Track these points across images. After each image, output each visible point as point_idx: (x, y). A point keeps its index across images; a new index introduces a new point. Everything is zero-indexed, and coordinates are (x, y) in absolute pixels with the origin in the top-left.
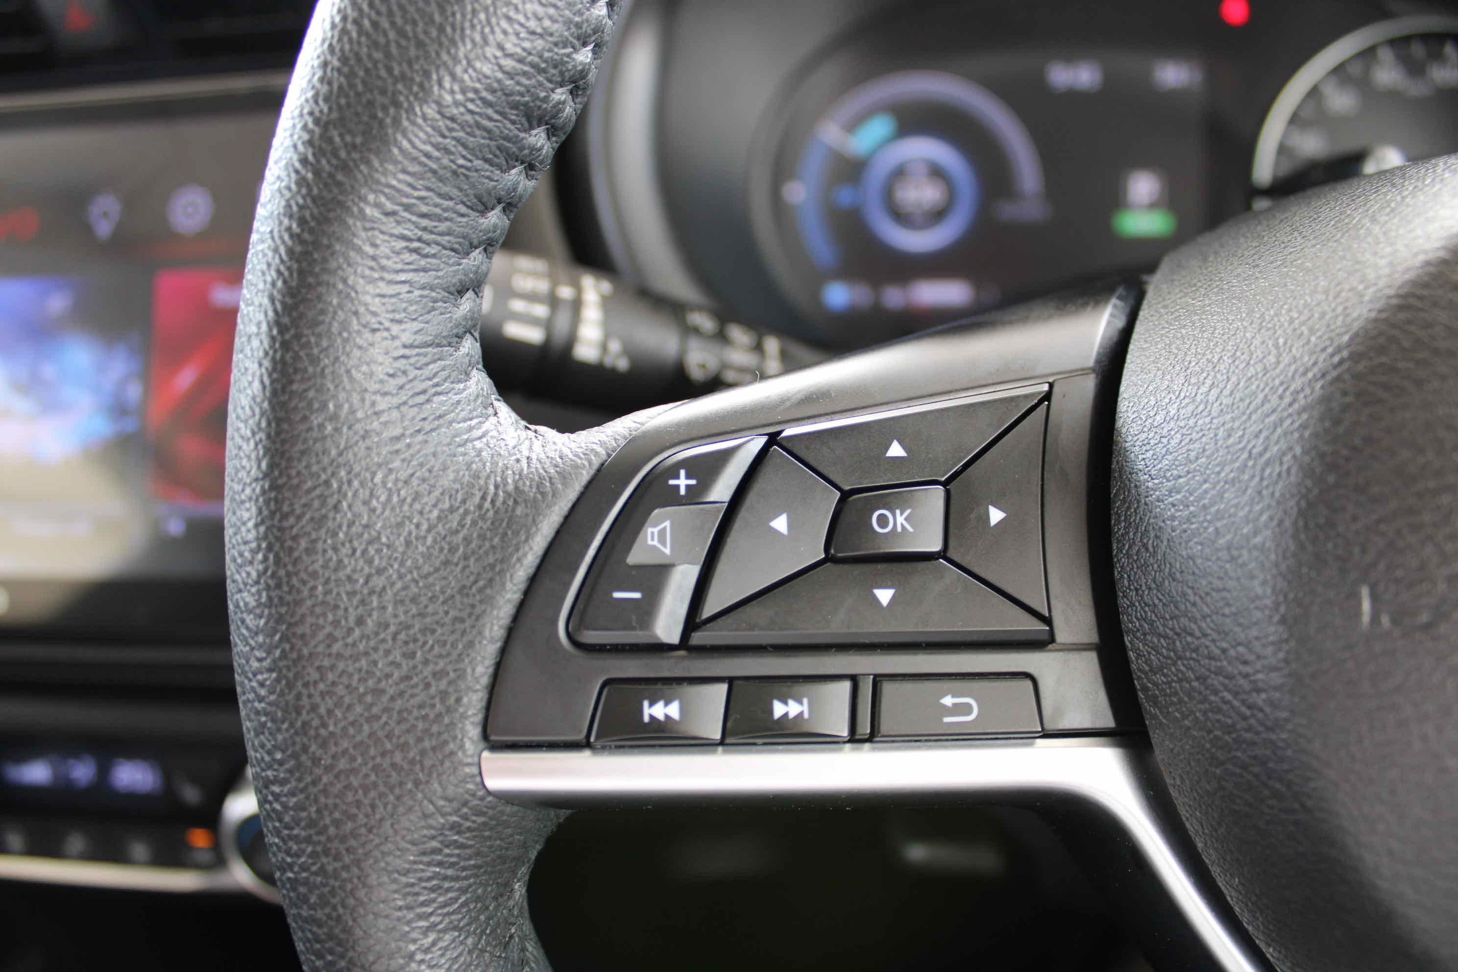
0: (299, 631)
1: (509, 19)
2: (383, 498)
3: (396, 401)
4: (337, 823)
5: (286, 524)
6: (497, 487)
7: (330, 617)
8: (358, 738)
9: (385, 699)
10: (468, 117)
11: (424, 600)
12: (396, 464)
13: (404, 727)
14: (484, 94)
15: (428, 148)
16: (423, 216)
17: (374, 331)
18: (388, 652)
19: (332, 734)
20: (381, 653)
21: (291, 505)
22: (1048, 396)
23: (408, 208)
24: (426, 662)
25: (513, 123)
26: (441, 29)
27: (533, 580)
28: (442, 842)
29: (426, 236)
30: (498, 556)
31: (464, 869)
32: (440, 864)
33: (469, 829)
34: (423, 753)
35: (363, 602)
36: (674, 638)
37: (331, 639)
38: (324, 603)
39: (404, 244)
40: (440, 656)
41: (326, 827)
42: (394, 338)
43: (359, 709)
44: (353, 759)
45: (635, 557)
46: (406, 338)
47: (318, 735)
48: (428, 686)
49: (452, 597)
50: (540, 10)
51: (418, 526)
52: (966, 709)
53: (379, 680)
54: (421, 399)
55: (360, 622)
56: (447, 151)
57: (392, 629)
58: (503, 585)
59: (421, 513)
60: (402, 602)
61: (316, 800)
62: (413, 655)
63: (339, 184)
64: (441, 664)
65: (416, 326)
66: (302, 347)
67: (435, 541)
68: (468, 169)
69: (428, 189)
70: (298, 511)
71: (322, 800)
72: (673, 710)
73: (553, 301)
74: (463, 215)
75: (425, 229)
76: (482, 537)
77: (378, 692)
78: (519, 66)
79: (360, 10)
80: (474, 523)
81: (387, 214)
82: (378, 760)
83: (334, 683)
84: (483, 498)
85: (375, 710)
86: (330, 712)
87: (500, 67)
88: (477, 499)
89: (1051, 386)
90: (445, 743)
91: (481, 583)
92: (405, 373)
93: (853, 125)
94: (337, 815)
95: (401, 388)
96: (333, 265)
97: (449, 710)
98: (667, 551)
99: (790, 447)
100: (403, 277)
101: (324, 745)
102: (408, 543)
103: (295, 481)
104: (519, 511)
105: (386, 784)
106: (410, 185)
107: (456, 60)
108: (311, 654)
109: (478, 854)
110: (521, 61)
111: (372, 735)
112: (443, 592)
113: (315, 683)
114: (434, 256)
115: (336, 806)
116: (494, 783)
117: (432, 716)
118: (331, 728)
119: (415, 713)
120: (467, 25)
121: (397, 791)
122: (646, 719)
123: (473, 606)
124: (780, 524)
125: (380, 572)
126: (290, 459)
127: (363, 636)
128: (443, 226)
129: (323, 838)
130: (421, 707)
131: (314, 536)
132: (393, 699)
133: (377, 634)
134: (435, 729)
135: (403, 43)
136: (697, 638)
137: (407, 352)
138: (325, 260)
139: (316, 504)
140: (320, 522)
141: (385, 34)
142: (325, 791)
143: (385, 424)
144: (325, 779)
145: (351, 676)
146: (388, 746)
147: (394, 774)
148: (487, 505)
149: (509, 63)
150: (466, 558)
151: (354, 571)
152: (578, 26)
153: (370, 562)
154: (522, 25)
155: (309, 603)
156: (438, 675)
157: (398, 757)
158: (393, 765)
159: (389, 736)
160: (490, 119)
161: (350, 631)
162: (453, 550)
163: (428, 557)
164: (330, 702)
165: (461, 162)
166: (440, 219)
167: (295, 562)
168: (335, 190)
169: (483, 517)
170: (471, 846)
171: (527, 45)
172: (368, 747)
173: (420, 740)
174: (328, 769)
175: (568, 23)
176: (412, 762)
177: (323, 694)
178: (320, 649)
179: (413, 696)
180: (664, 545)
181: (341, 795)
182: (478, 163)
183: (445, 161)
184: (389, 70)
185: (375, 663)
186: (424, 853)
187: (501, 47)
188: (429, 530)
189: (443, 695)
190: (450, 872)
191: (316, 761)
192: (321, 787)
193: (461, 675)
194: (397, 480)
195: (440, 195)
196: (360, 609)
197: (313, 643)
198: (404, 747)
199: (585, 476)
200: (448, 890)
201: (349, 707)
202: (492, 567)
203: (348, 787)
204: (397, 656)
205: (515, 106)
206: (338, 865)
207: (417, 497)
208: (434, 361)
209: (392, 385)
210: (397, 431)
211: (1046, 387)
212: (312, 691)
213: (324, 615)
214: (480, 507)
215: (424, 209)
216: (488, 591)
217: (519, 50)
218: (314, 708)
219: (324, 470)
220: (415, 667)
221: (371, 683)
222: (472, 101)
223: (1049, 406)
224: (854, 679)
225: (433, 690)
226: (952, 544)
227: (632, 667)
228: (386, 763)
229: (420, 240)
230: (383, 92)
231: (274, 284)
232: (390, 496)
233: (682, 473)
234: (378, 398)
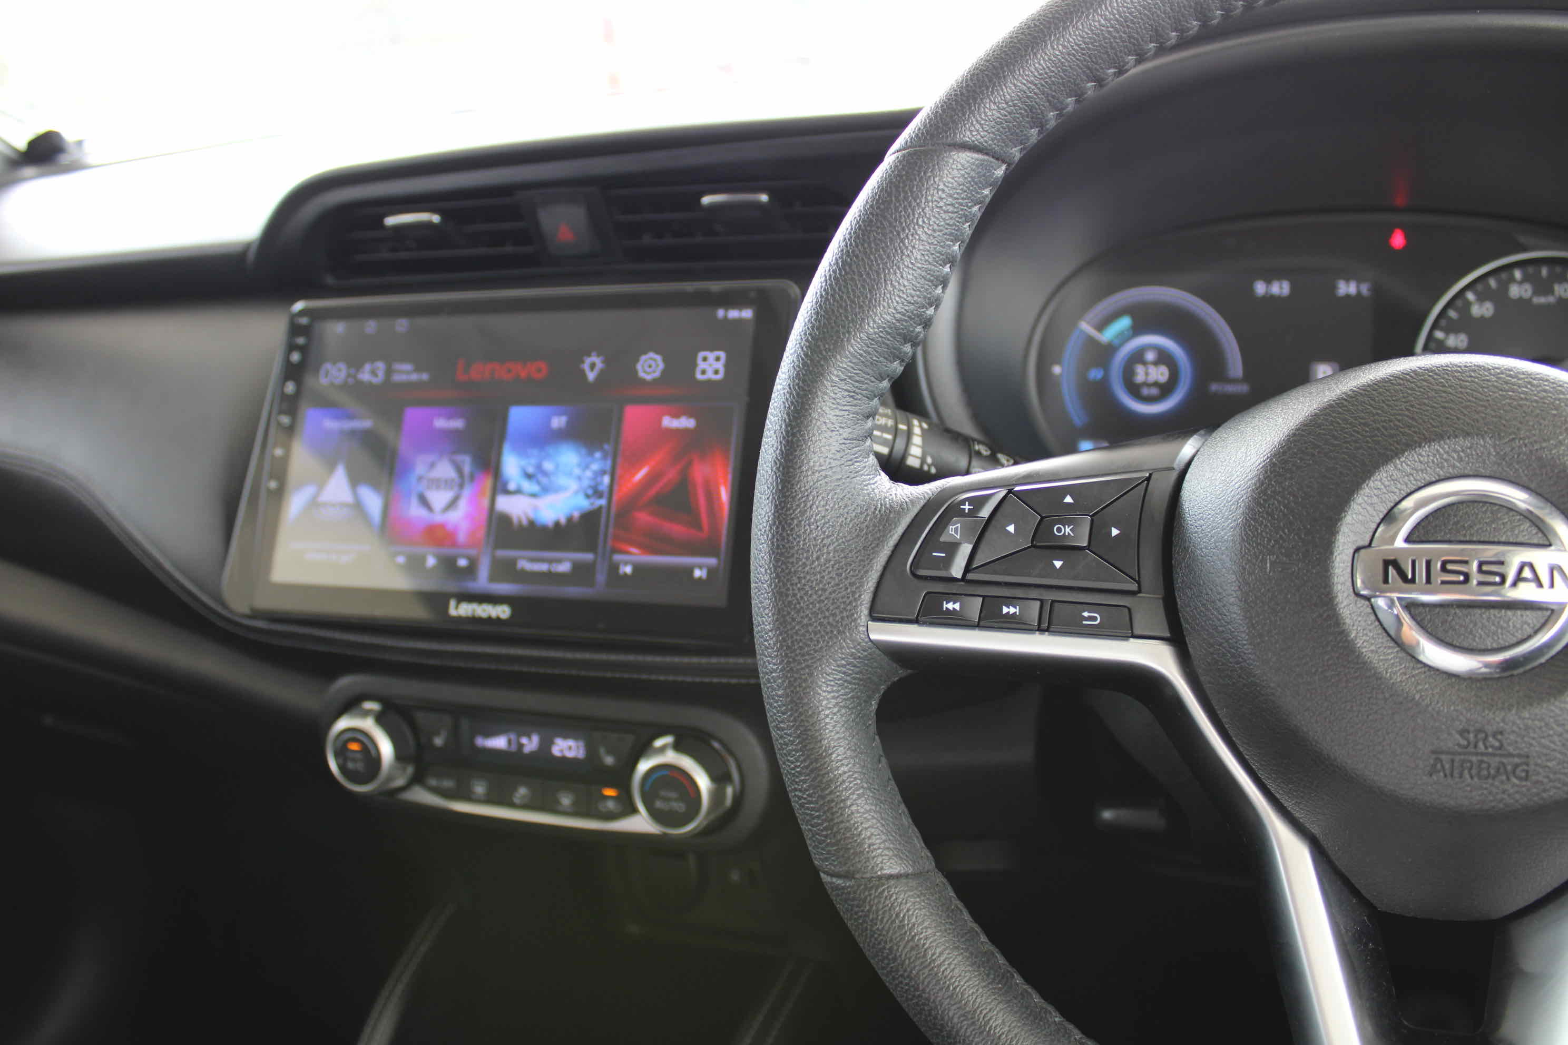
0: (791, 560)
1: (900, 297)
2: (831, 505)
3: (839, 463)
4: (801, 648)
5: (788, 513)
6: (881, 505)
7: (805, 555)
8: (814, 610)
9: (827, 593)
10: (880, 339)
11: (847, 551)
12: (838, 491)
13: (835, 606)
14: (887, 329)
15: (862, 352)
16: (857, 381)
17: (832, 431)
18: (829, 573)
19: (802, 607)
20: (827, 572)
21: (792, 505)
22: (1148, 479)
23: (850, 378)
24: (846, 578)
25: (898, 341)
26: (870, 301)
27: (896, 546)
28: (846, 661)
29: (857, 391)
30: (881, 534)
31: (855, 679)
32: (844, 673)
33: (859, 657)
34: (842, 618)
35: (820, 550)
36: (959, 576)
37: (805, 565)
38: (802, 549)
39: (847, 393)
40: (853, 576)
41: (795, 650)
42: (840, 435)
43: (815, 597)
44: (810, 619)
45: (943, 539)
46: (845, 435)
47: (795, 608)
48: (847, 589)
49: (860, 551)
50: (913, 292)
51: (846, 519)
52: (1095, 619)
53: (825, 585)
54: (850, 463)
55: (818, 558)
56: (869, 353)
57: (832, 562)
58: (883, 547)
59: (847, 513)
60: (837, 551)
61: (792, 637)
62: (839, 575)
63: (822, 366)
64: (853, 579)
65: (850, 430)
66: (801, 436)
67: (853, 526)
68: (877, 361)
69: (860, 370)
70: (794, 508)
71: (795, 637)
72: (957, 606)
73: (896, 432)
74: (872, 382)
75: (857, 387)
76: (874, 526)
77: (824, 590)
78: (903, 317)
79: (834, 290)
80: (871, 520)
81: (841, 380)
82: (822, 620)
83: (804, 585)
84: (876, 509)
85: (822, 598)
86: (802, 598)
87: (894, 317)
88: (873, 510)
89: (1150, 475)
90: (853, 614)
91: (873, 545)
92: (844, 450)
93: (1101, 326)
94: (801, 644)
95: (842, 457)
96: (817, 400)
97: (855, 600)
98: (958, 537)
99: (1018, 494)
100: (846, 408)
101: (798, 612)
102: (841, 526)
103: (794, 494)
104: (891, 516)
105: (824, 631)
106: (852, 368)
107: (875, 314)
108: (795, 571)
109: (860, 672)
110: (904, 315)
111: (819, 609)
112: (856, 548)
113: (796, 584)
114: (859, 400)
115: (801, 640)
116: (873, 636)
117: (848, 602)
118: (802, 604)
119: (840, 600)
120: (881, 299)
121: (830, 635)
122: (944, 609)
123: (869, 555)
124: (1011, 528)
125: (828, 537)
126: (793, 485)
127: (819, 565)
128: (864, 387)
129: (793, 655)
130: (843, 598)
131: (800, 519)
132: (830, 593)
133: (825, 564)
134: (849, 608)
135: (854, 306)
136: (970, 576)
137: (846, 441)
138: (814, 399)
139: (802, 505)
140: (803, 513)
141: (846, 302)
142: (796, 633)
143: (834, 472)
144: (797, 628)
145: (812, 582)
146: (827, 614)
147: (828, 627)
148: (877, 512)
149: (898, 316)
150: (866, 534)
151: (817, 536)
152: (929, 299)
153: (824, 532)
154: (905, 299)
155: (796, 548)
156: (852, 584)
157: (831, 619)
158: (829, 623)
159: (828, 610)
160: (888, 340)
161: (813, 562)
162: (861, 530)
163: (850, 532)
164: (802, 593)
165: (875, 358)
166: (863, 383)
167: (792, 530)
168: (820, 369)
169: (875, 517)
170: (858, 667)
171: (907, 308)
172: (818, 614)
173: (841, 612)
174: (799, 623)
175: (925, 297)
176: (837, 622)
177: (799, 589)
178: (800, 569)
179: (839, 593)
180: (957, 534)
181: (804, 635)
182: (881, 359)
183: (868, 358)
184: (847, 318)
185: (823, 577)
186: (838, 666)
187: (895, 309)
188: (851, 521)
189: (854, 593)
190: (848, 678)
191: (793, 620)
192: (794, 631)
193: (862, 585)
194: (838, 498)
195: (864, 373)
196: (819, 553)
197: (797, 566)
198: (834, 615)
199: (922, 503)
200: (846, 687)
201: (811, 596)
202: (879, 539)
203: (808, 631)
204: (833, 574)
205: (899, 334)
206: (799, 667)
207: (846, 506)
208: (856, 447)
209: (839, 455)
210: (839, 477)
211: (1147, 475)
212: (795, 587)
213: (803, 554)
214: (874, 513)
215: (857, 378)
216: (877, 549)
217: (903, 310)
218: (795, 595)
219: (807, 490)
220: (841, 580)
221: (821, 586)
222: (882, 332)
223: (1148, 484)
224: (1042, 601)
225: (849, 590)
226: (1092, 543)
227: (939, 587)
228: (825, 622)
229: (854, 392)
230: (844, 327)
231: (789, 408)
232: (834, 504)
233: (967, 503)
234: (832, 461)
